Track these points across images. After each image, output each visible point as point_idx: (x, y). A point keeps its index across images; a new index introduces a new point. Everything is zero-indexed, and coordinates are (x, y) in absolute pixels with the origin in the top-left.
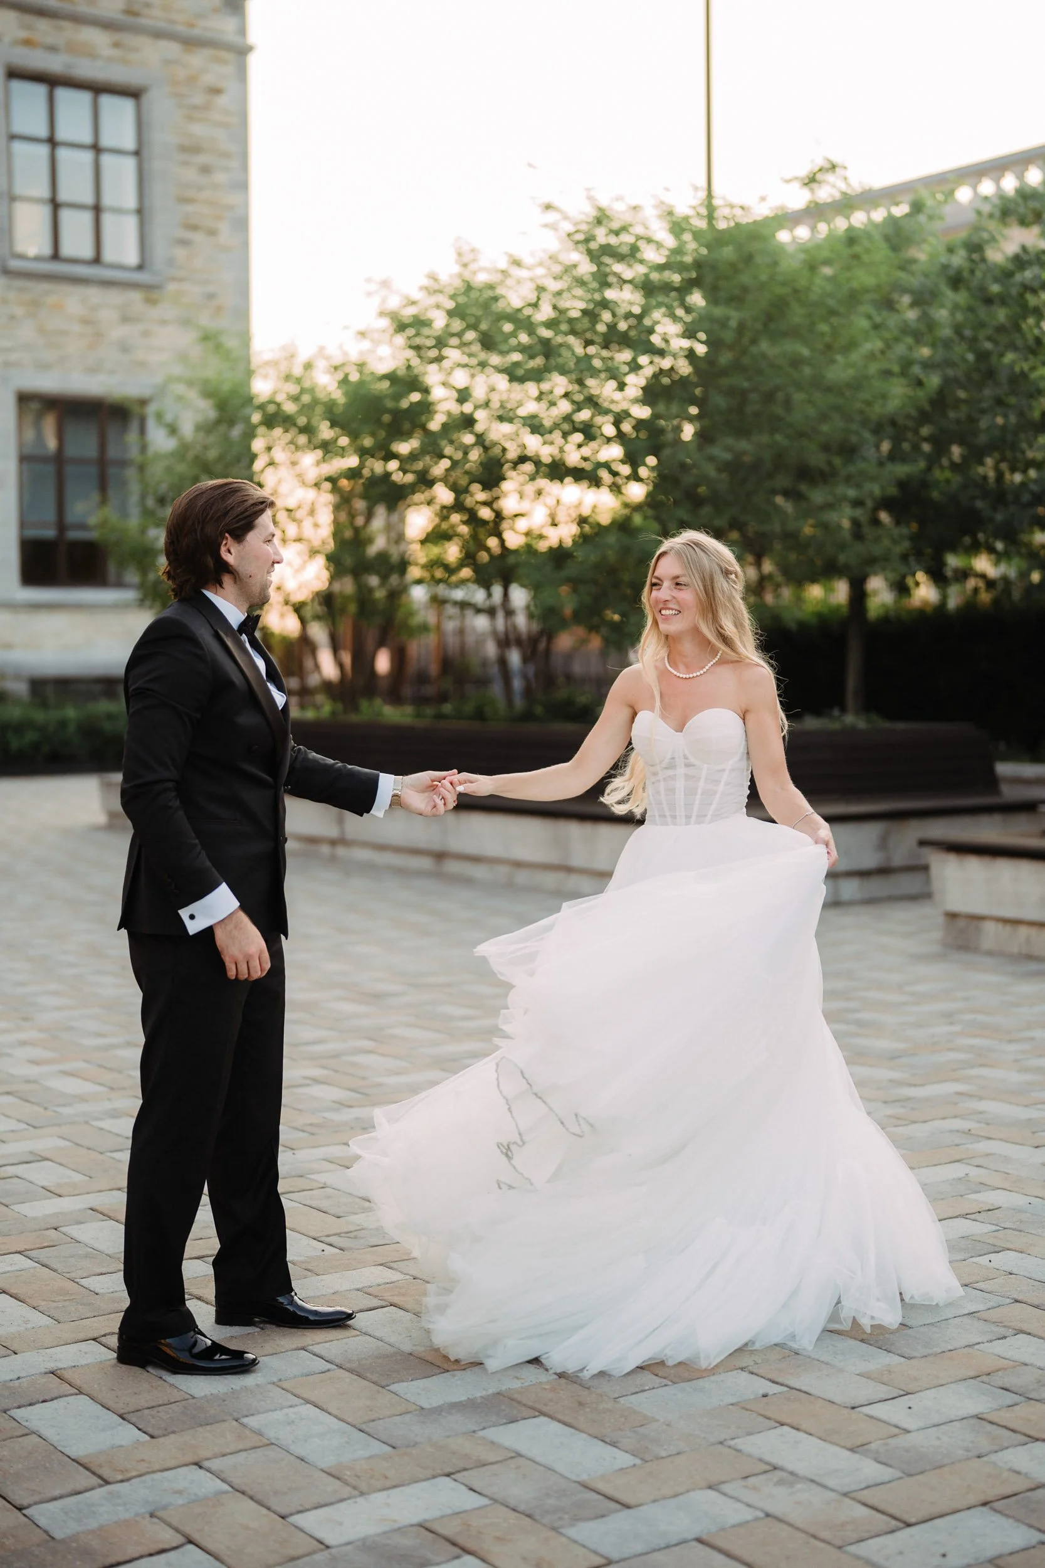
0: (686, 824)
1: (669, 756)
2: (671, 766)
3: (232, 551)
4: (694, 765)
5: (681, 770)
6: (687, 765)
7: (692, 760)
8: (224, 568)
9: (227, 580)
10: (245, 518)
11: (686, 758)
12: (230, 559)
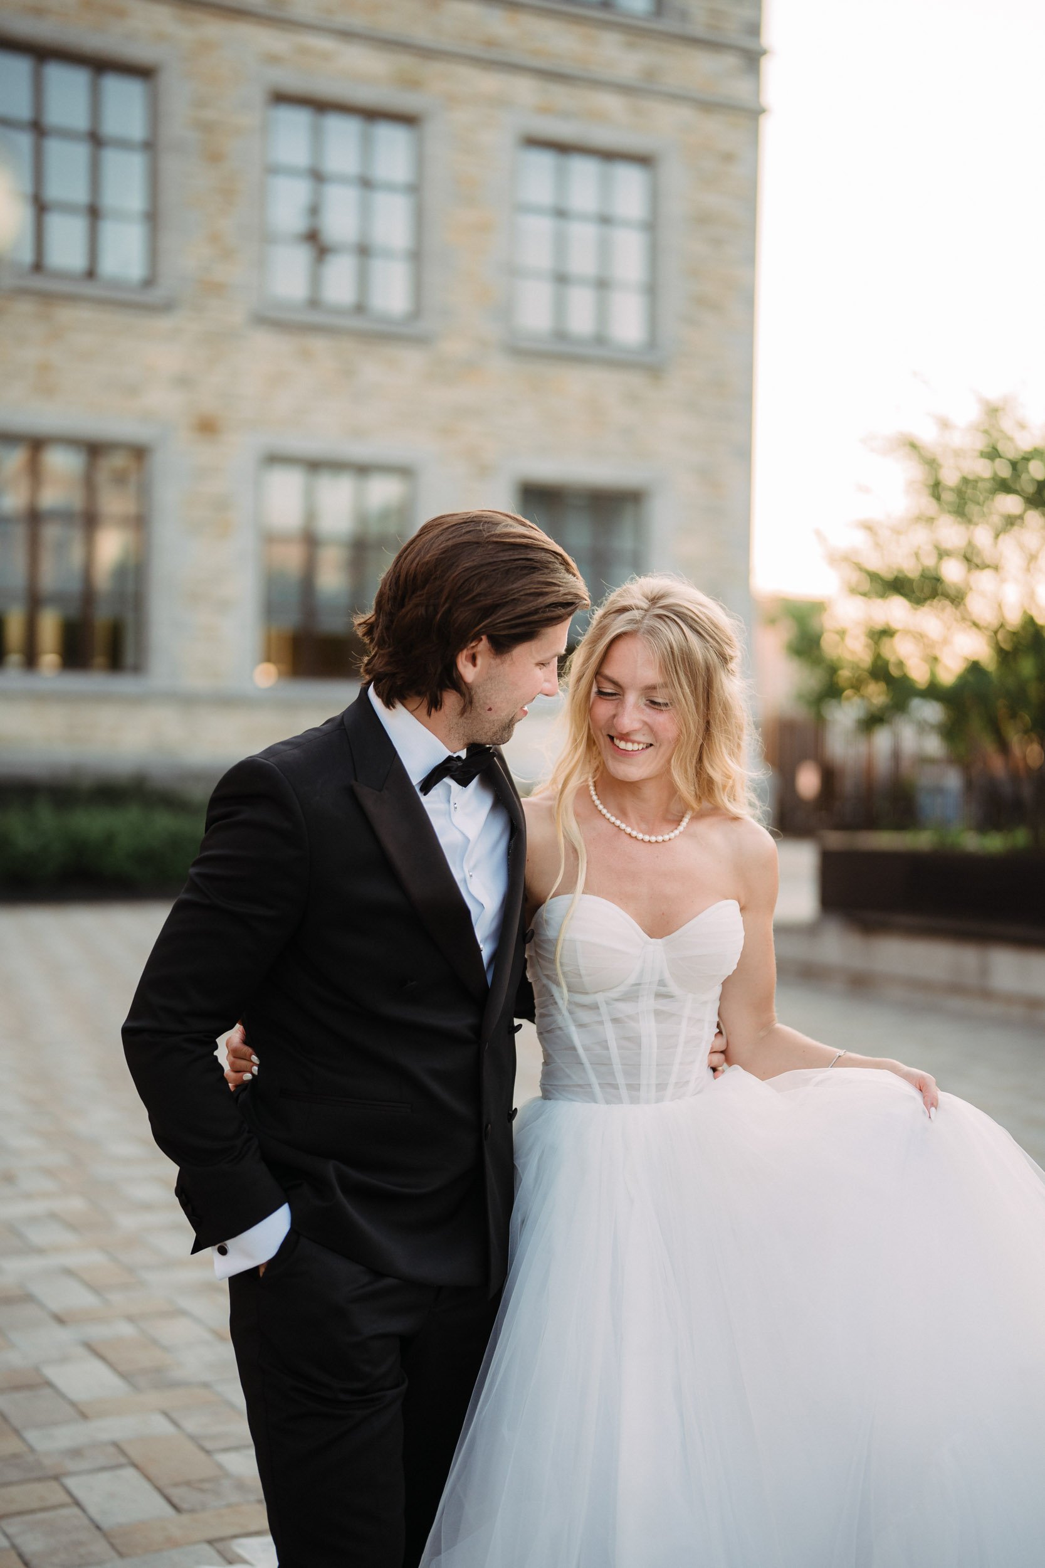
0: (657, 1101)
1: (632, 980)
2: (631, 996)
3: (479, 661)
4: (672, 997)
5: (648, 1003)
6: (659, 995)
7: (673, 988)
8: (456, 683)
9: (451, 700)
10: (524, 624)
11: (662, 983)
12: (468, 672)
